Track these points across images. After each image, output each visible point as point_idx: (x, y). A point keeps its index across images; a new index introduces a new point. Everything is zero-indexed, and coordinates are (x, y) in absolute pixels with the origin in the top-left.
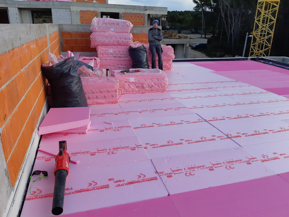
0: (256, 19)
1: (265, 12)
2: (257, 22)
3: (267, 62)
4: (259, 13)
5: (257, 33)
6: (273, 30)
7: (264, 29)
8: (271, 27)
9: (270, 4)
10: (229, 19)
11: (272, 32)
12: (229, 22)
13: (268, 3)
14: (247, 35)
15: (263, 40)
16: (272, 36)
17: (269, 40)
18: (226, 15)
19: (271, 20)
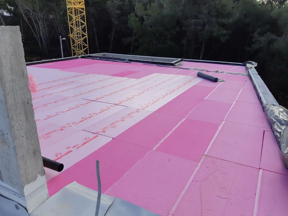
0: (69, 23)
1: (76, 17)
2: (71, 26)
3: (95, 58)
4: (71, 18)
5: (74, 36)
6: (86, 32)
7: (78, 31)
8: (84, 30)
9: (77, 9)
10: (35, 24)
11: (86, 34)
12: (35, 27)
13: (76, 8)
14: (61, 38)
15: (80, 41)
16: (87, 37)
17: (85, 41)
18: (29, 19)
19: (82, 24)
